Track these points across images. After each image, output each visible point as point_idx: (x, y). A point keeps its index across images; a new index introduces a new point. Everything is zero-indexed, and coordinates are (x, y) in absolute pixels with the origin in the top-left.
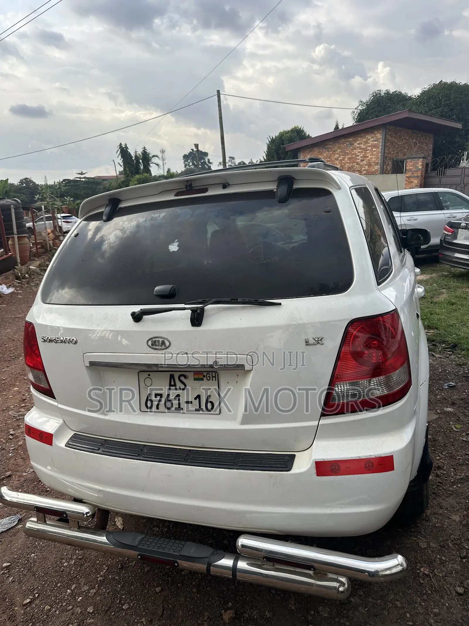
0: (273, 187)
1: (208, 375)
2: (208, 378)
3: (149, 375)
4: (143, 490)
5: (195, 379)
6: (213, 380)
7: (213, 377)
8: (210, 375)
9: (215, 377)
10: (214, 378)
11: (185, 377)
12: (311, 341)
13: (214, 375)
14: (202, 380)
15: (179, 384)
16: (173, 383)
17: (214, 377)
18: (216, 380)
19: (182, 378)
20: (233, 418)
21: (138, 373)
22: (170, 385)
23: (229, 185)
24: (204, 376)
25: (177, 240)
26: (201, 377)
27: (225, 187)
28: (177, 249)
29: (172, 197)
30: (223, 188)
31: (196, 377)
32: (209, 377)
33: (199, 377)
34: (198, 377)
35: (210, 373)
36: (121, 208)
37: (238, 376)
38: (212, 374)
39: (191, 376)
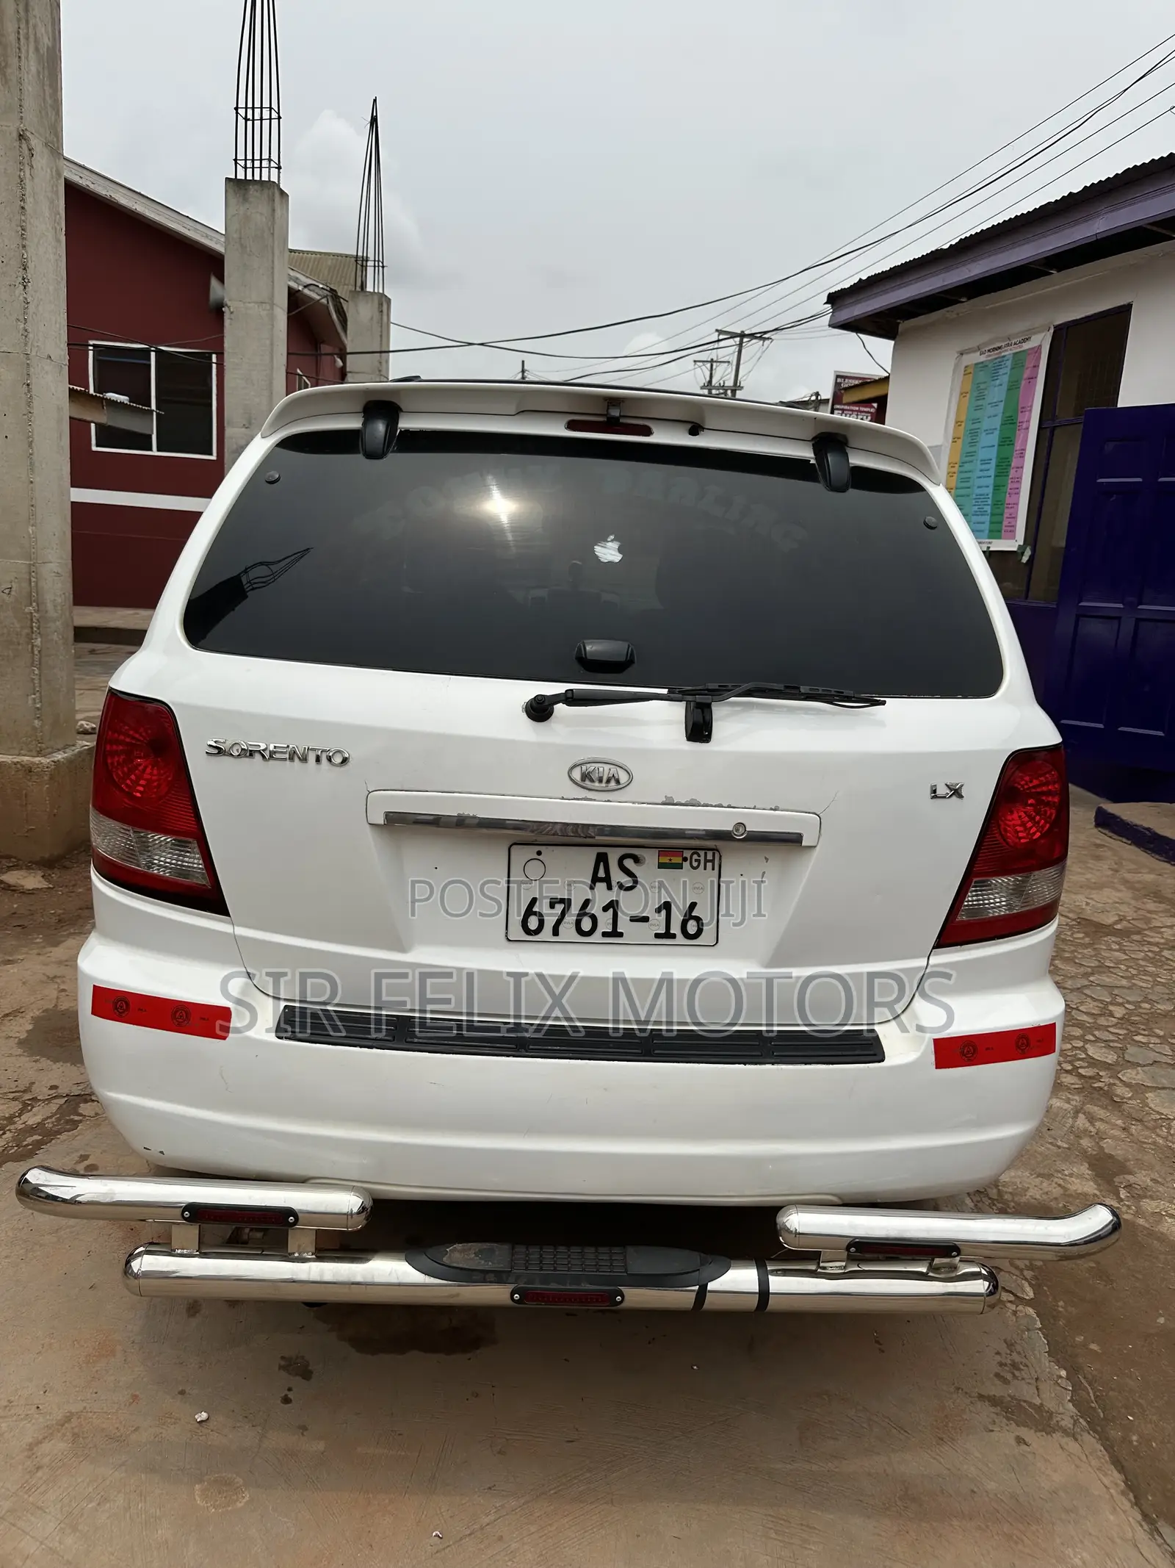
0: (806, 453)
1: (695, 857)
2: (695, 864)
3: (539, 853)
5: (661, 866)
6: (705, 869)
7: (706, 861)
8: (699, 856)
9: (712, 861)
10: (709, 865)
11: (637, 859)
12: (942, 790)
13: (710, 856)
14: (680, 866)
17: (709, 861)
18: (713, 869)
19: (629, 863)
20: (749, 954)
21: (511, 846)
23: (703, 429)
24: (685, 859)
25: (612, 537)
26: (678, 860)
27: (695, 430)
28: (620, 558)
29: (557, 429)
30: (690, 434)
31: (665, 860)
32: (696, 860)
33: (673, 862)
34: (670, 860)
35: (702, 853)
37: (767, 860)
38: (706, 854)
39: (651, 858)
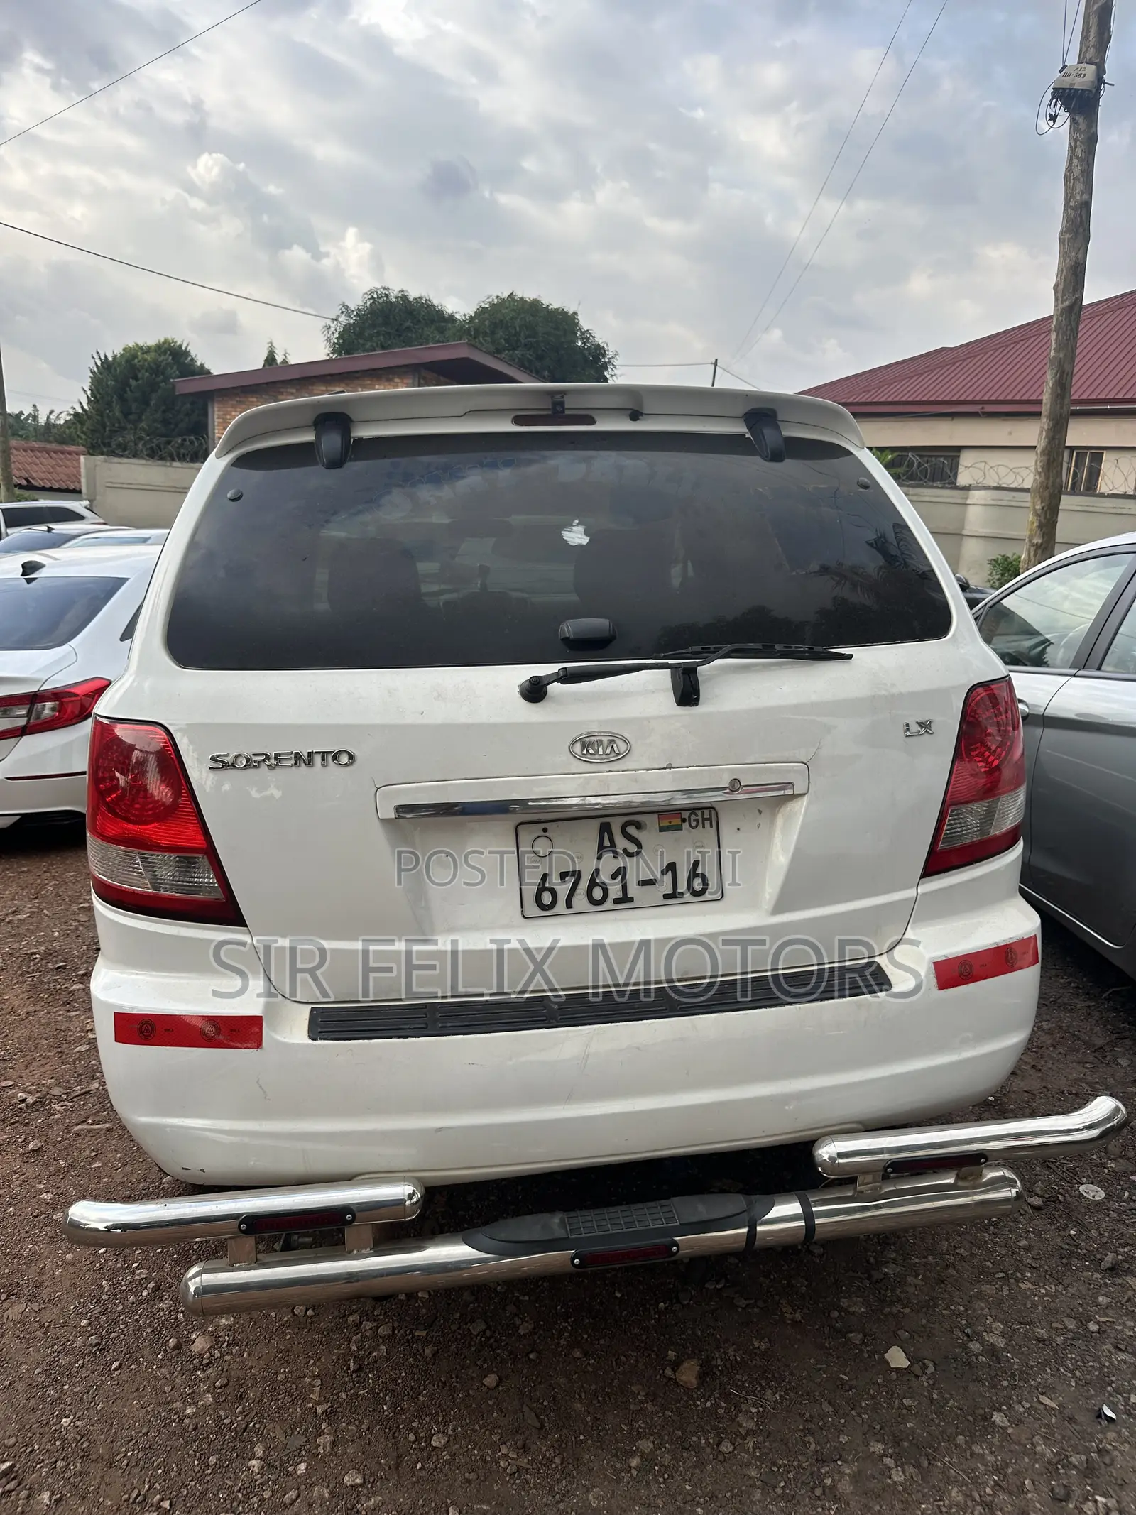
0: (741, 429)
1: (693, 817)
2: (694, 824)
3: (545, 830)
4: (569, 1096)
5: (662, 829)
6: (704, 827)
7: (704, 820)
8: (697, 816)
9: (710, 819)
10: (707, 823)
11: (639, 826)
12: (913, 728)
13: (707, 816)
14: (680, 828)
15: (622, 843)
16: (607, 843)
17: (707, 819)
18: (711, 826)
19: (631, 830)
20: (752, 903)
21: (517, 826)
22: (601, 847)
23: (642, 414)
24: (684, 820)
25: (577, 522)
26: (677, 822)
27: (635, 416)
28: (587, 541)
29: (507, 427)
30: (631, 420)
31: (665, 823)
32: (694, 820)
33: (672, 823)
34: (670, 822)
35: (699, 813)
36: (360, 440)
37: (760, 812)
38: (703, 812)
39: (651, 821)
